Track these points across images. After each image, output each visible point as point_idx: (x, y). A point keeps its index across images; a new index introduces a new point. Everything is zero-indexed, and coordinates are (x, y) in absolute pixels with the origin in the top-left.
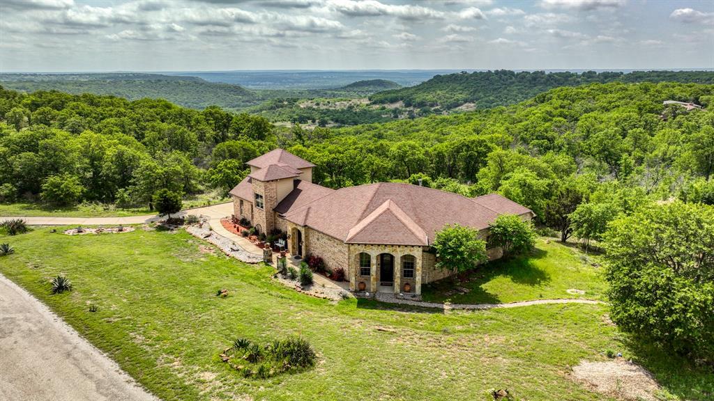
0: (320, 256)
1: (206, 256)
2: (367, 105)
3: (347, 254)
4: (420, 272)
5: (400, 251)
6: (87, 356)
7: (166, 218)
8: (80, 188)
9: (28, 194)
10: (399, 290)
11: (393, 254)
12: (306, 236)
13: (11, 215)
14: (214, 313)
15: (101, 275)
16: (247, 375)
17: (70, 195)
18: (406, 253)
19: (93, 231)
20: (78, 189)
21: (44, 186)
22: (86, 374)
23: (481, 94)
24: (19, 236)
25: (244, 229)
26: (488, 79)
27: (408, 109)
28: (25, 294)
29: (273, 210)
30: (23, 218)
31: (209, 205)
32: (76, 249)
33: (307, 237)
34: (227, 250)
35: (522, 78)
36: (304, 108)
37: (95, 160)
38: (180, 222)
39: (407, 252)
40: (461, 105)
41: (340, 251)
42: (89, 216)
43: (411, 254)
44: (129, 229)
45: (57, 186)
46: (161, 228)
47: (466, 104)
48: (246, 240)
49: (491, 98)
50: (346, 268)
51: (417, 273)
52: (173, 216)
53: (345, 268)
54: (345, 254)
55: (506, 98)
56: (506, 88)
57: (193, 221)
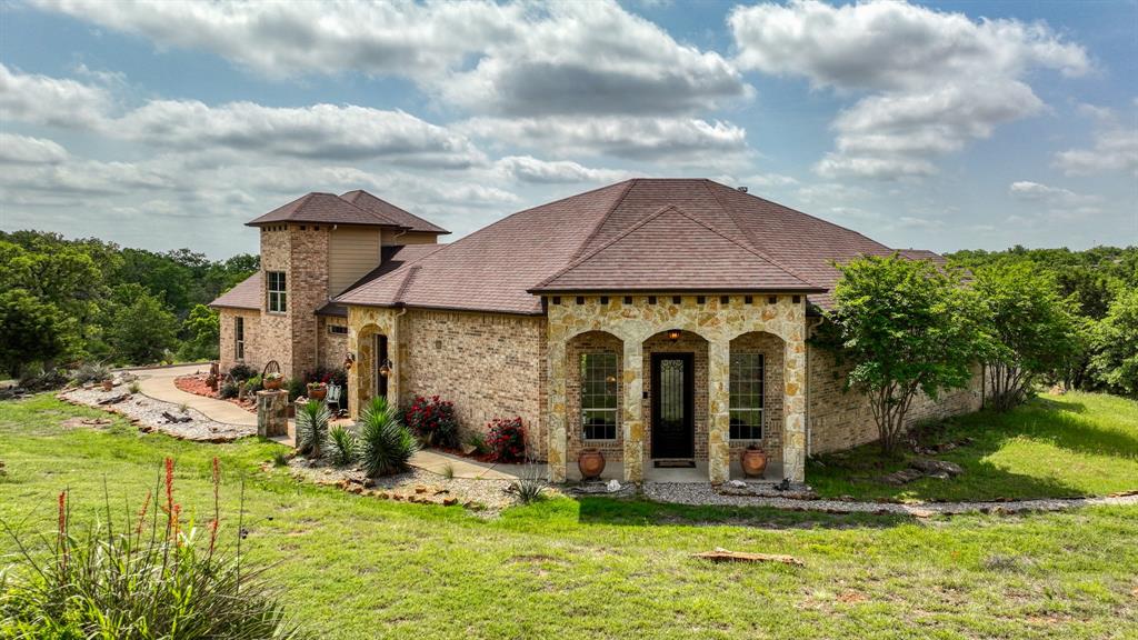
0: (443, 398)
3: (534, 362)
4: (800, 395)
5: (729, 320)
10: (725, 471)
11: (705, 332)
12: (401, 346)
18: (749, 327)
29: (316, 313)
33: (403, 347)
39: (752, 319)
41: (512, 361)
43: (768, 327)
48: (231, 404)
50: (530, 416)
51: (790, 400)
53: (527, 418)
54: (527, 366)
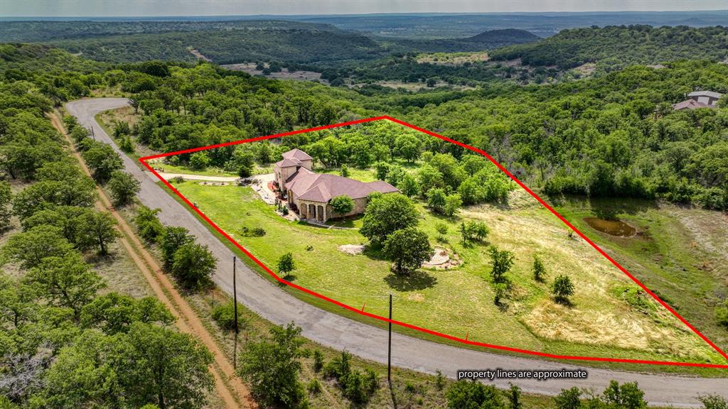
0: (295, 203)
1: (254, 199)
2: (484, 62)
3: (299, 203)
5: (317, 204)
6: (201, 227)
7: (243, 180)
8: (207, 159)
9: (184, 161)
10: (318, 219)
12: (292, 195)
13: (177, 172)
14: (243, 220)
15: (209, 204)
16: (242, 235)
17: (203, 163)
18: (320, 205)
19: (211, 184)
20: (207, 160)
21: (191, 158)
22: (200, 231)
23: (604, 54)
24: (181, 184)
25: (275, 188)
26: (618, 36)
27: (524, 68)
28: (184, 208)
29: (287, 179)
30: (182, 175)
31: (268, 173)
32: (202, 192)
34: (263, 198)
35: (657, 35)
36: (421, 64)
37: (217, 143)
38: (249, 182)
40: (581, 65)
42: (211, 175)
44: (226, 184)
45: (197, 158)
46: (240, 185)
47: (586, 65)
48: (274, 194)
49: (613, 59)
50: (299, 209)
51: (324, 213)
52: (247, 179)
55: (630, 59)
56: (634, 47)
57: (256, 182)
